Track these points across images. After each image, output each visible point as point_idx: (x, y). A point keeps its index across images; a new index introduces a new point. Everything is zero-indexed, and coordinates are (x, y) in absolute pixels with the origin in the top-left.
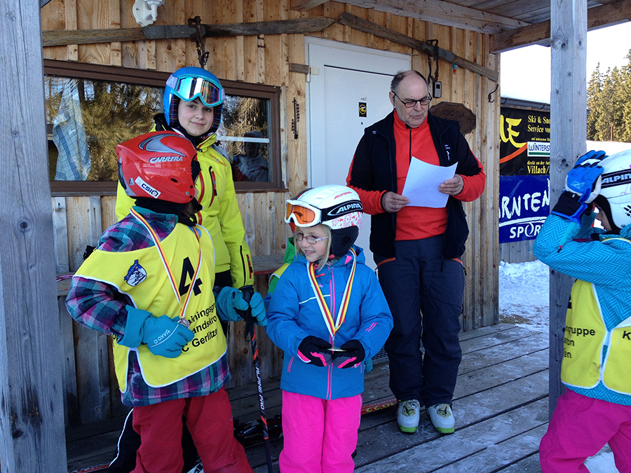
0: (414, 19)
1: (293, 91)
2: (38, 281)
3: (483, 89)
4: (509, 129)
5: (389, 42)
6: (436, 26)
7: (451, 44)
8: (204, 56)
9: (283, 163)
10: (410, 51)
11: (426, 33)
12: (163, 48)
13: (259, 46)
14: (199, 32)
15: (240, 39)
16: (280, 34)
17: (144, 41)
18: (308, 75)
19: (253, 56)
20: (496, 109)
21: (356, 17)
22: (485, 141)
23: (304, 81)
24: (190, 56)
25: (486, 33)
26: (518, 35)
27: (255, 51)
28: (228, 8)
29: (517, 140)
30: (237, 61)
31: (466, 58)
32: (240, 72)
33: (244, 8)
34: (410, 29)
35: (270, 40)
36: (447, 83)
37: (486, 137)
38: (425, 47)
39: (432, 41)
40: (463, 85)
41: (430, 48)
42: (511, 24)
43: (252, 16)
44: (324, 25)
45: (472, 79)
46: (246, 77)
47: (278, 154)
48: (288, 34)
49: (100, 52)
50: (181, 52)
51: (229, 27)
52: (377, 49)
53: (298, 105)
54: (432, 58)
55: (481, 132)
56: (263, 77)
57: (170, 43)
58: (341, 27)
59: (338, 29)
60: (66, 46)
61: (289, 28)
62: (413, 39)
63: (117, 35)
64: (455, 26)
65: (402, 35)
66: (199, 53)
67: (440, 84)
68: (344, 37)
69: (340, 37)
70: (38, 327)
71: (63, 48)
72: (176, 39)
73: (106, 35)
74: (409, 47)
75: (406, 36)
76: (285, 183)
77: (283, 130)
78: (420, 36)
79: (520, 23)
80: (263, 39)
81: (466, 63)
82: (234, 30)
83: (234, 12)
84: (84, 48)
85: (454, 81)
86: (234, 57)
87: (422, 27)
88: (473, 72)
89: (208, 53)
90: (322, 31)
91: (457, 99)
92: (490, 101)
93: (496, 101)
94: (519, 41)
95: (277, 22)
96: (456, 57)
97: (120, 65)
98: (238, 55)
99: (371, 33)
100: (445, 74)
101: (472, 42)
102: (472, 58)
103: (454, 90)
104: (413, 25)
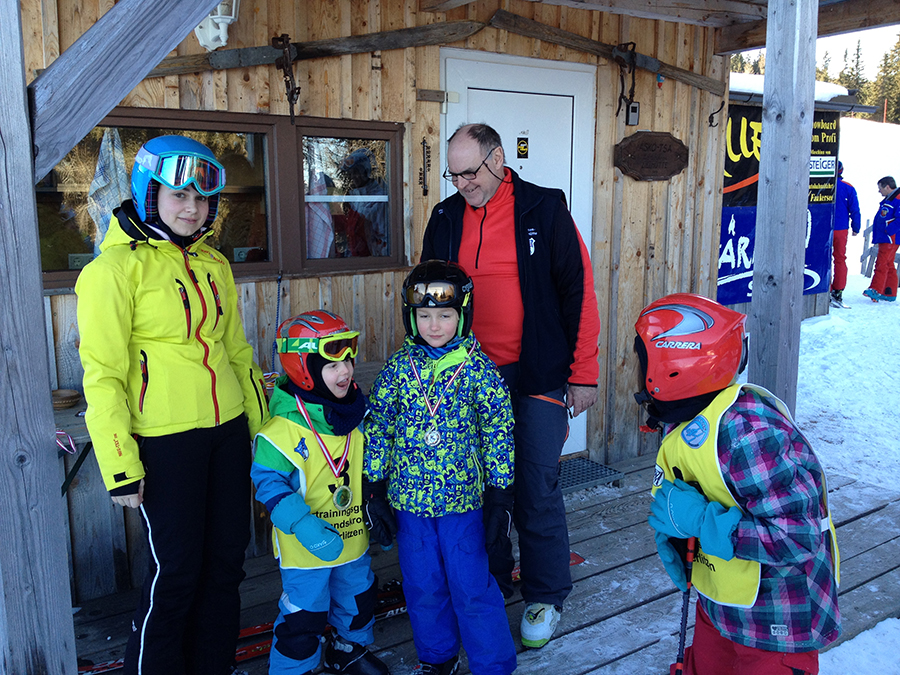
0: (601, 13)
1: (422, 128)
2: (41, 523)
3: (701, 108)
4: (754, 139)
5: (563, 48)
6: (635, 20)
7: (656, 45)
8: (293, 91)
9: (407, 231)
10: (594, 59)
11: (620, 36)
12: (237, 79)
13: (373, 68)
14: (286, 56)
15: (347, 60)
16: (402, 48)
17: (212, 71)
18: (444, 104)
19: (365, 83)
20: (720, 135)
21: (516, 16)
22: (701, 184)
23: (438, 112)
24: (276, 88)
25: (710, 27)
26: (755, 31)
27: (367, 75)
28: (329, 16)
30: (341, 92)
31: (679, 65)
32: (346, 106)
33: (352, 14)
34: (595, 28)
35: (391, 57)
36: (648, 101)
37: (703, 178)
38: (616, 53)
39: (627, 44)
40: (672, 104)
41: (623, 55)
43: (364, 24)
44: (468, 32)
45: (685, 95)
46: (355, 113)
47: (399, 217)
48: (416, 47)
49: (150, 91)
50: (262, 84)
51: (328, 44)
52: (546, 58)
53: (429, 148)
54: (627, 70)
55: (696, 171)
56: (379, 111)
57: (248, 71)
58: (493, 31)
59: (489, 34)
61: (417, 38)
62: (599, 43)
63: (172, 67)
64: (662, 19)
65: (583, 38)
66: (288, 86)
67: (636, 105)
68: (497, 46)
69: (491, 45)
70: (43, 578)
72: (256, 66)
74: (595, 54)
75: (589, 40)
76: (409, 259)
77: (406, 184)
78: (609, 37)
79: (760, 10)
80: (379, 57)
81: (676, 73)
82: (337, 49)
83: (338, 21)
85: (658, 100)
86: (337, 85)
87: (613, 24)
88: (688, 85)
89: (299, 88)
90: (466, 40)
91: (662, 126)
92: (711, 125)
93: (721, 125)
94: (756, 40)
95: (400, 31)
96: (662, 65)
97: (177, 107)
98: (344, 82)
99: (537, 38)
100: (646, 90)
101: (688, 40)
102: (688, 63)
103: (657, 112)
104: (601, 21)
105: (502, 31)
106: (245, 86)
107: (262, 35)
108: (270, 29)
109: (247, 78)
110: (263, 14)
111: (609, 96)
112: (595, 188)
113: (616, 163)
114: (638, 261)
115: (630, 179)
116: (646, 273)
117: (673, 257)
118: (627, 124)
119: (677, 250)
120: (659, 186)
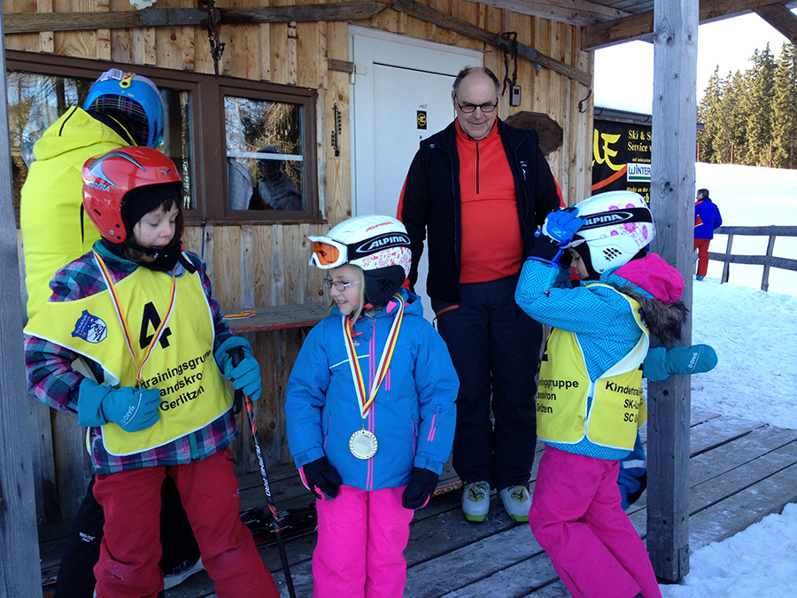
0: (487, 6)
1: (333, 94)
3: (572, 95)
4: (605, 148)
5: (455, 34)
6: (515, 15)
7: (533, 38)
8: (218, 48)
9: (321, 187)
10: (481, 46)
11: (502, 25)
12: (165, 38)
13: (289, 37)
14: (211, 17)
15: (266, 28)
16: (316, 22)
17: (141, 28)
18: (353, 75)
19: (282, 50)
20: (588, 120)
22: (574, 161)
23: (347, 82)
24: (200, 48)
25: (577, 25)
26: (616, 28)
27: (284, 43)
29: (615, 161)
30: (261, 56)
31: (552, 56)
32: (265, 70)
34: (482, 19)
35: (304, 29)
36: (527, 87)
37: (575, 157)
38: (501, 41)
39: (509, 34)
41: (506, 43)
42: (608, 14)
44: (374, 11)
45: (559, 82)
46: (273, 76)
47: (314, 175)
48: (327, 21)
49: (83, 42)
50: (188, 43)
51: (251, 11)
52: (440, 43)
53: (339, 113)
55: (569, 150)
56: (295, 76)
57: (174, 30)
58: (394, 14)
59: (391, 17)
60: (38, 33)
62: (485, 31)
63: (105, 21)
64: (538, 15)
65: (472, 26)
66: (212, 45)
67: (518, 88)
68: (398, 27)
69: (393, 27)
71: (34, 37)
72: (182, 26)
73: (91, 19)
74: (481, 41)
75: (477, 27)
76: (323, 213)
77: (320, 145)
78: (494, 27)
79: (618, 13)
80: (294, 27)
81: (551, 62)
82: (257, 16)
84: (61, 37)
85: (536, 85)
86: (257, 50)
87: (496, 16)
88: (561, 74)
89: (223, 44)
90: (370, 19)
91: (540, 108)
92: (580, 111)
93: (589, 111)
94: (617, 35)
95: (312, 5)
96: (539, 55)
97: (109, 59)
98: (263, 47)
99: (432, 23)
100: (526, 77)
101: (559, 36)
102: (560, 56)
103: (535, 96)
104: (486, 13)
109: (174, 38)
118: (511, 104)
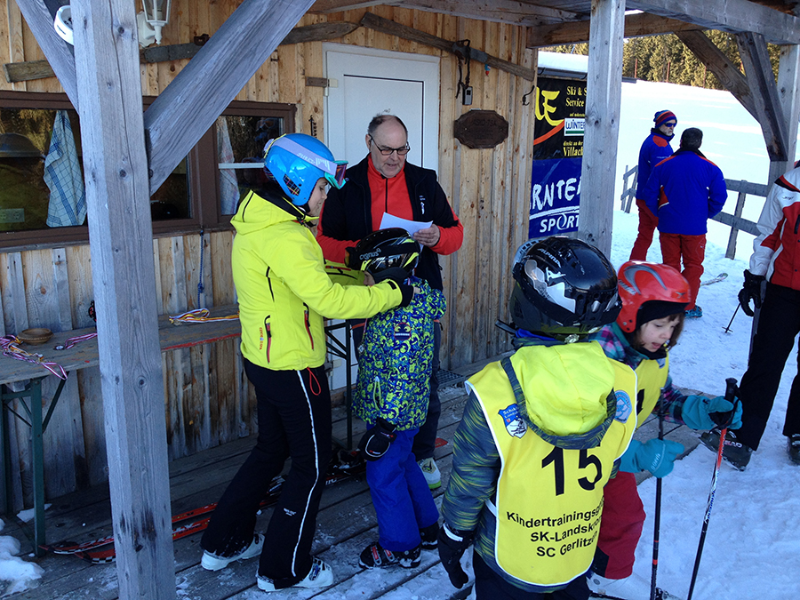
0: (444, 15)
1: (310, 108)
2: (152, 425)
3: (517, 91)
4: (545, 104)
6: (468, 21)
7: (484, 41)
10: (438, 52)
11: (457, 34)
12: (165, 69)
13: (272, 60)
16: (296, 43)
17: (145, 64)
18: (326, 89)
19: (265, 72)
20: (531, 112)
21: (380, 18)
22: (517, 150)
23: (322, 95)
25: (524, 26)
26: (558, 32)
27: (267, 66)
29: (553, 116)
31: (500, 57)
32: (251, 91)
34: (439, 28)
35: (284, 51)
36: (478, 86)
37: (518, 146)
38: (456, 48)
39: (463, 41)
40: (495, 88)
41: (461, 50)
42: (551, 15)
44: (346, 31)
45: (506, 80)
48: (304, 42)
52: (403, 52)
53: (315, 124)
54: (463, 62)
55: (513, 140)
56: (277, 94)
57: (174, 63)
58: (363, 30)
59: (360, 32)
62: (442, 40)
65: (430, 36)
67: (470, 89)
68: (366, 42)
70: (153, 463)
72: (180, 59)
74: (438, 48)
78: (449, 35)
79: (561, 13)
81: (500, 63)
85: (486, 84)
87: (452, 24)
88: (508, 72)
90: (342, 37)
91: (488, 106)
92: (524, 104)
93: (531, 104)
94: (559, 39)
96: (489, 57)
99: (395, 35)
100: (478, 77)
101: (507, 37)
102: (507, 55)
103: (485, 95)
104: (443, 22)
105: (370, 30)
106: (172, 75)
107: (185, 34)
108: (191, 28)
109: (173, 69)
110: (185, 16)
111: (451, 81)
112: (440, 155)
113: (456, 135)
114: (472, 211)
115: (466, 147)
116: (478, 221)
117: (497, 209)
118: (464, 103)
119: (500, 202)
120: (487, 152)
